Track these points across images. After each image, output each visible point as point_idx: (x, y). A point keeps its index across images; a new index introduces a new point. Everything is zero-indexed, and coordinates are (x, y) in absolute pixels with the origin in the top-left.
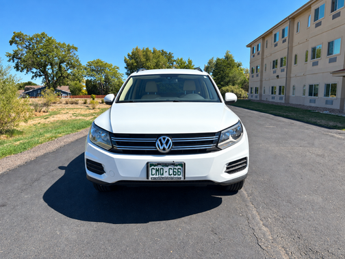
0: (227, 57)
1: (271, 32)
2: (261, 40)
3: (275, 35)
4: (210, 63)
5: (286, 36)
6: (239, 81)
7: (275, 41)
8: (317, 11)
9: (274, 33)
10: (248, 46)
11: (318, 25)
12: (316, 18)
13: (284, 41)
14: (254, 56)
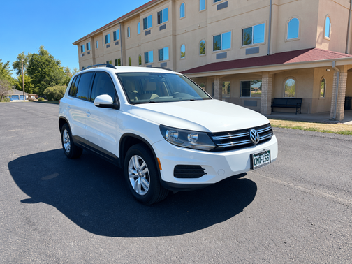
0: (42, 53)
1: (101, 33)
2: (90, 39)
3: (106, 36)
4: (20, 58)
5: (118, 39)
6: (63, 80)
7: (106, 42)
8: (145, 20)
9: (104, 34)
10: (75, 44)
11: (148, 33)
12: (145, 26)
13: (117, 43)
14: (83, 55)
